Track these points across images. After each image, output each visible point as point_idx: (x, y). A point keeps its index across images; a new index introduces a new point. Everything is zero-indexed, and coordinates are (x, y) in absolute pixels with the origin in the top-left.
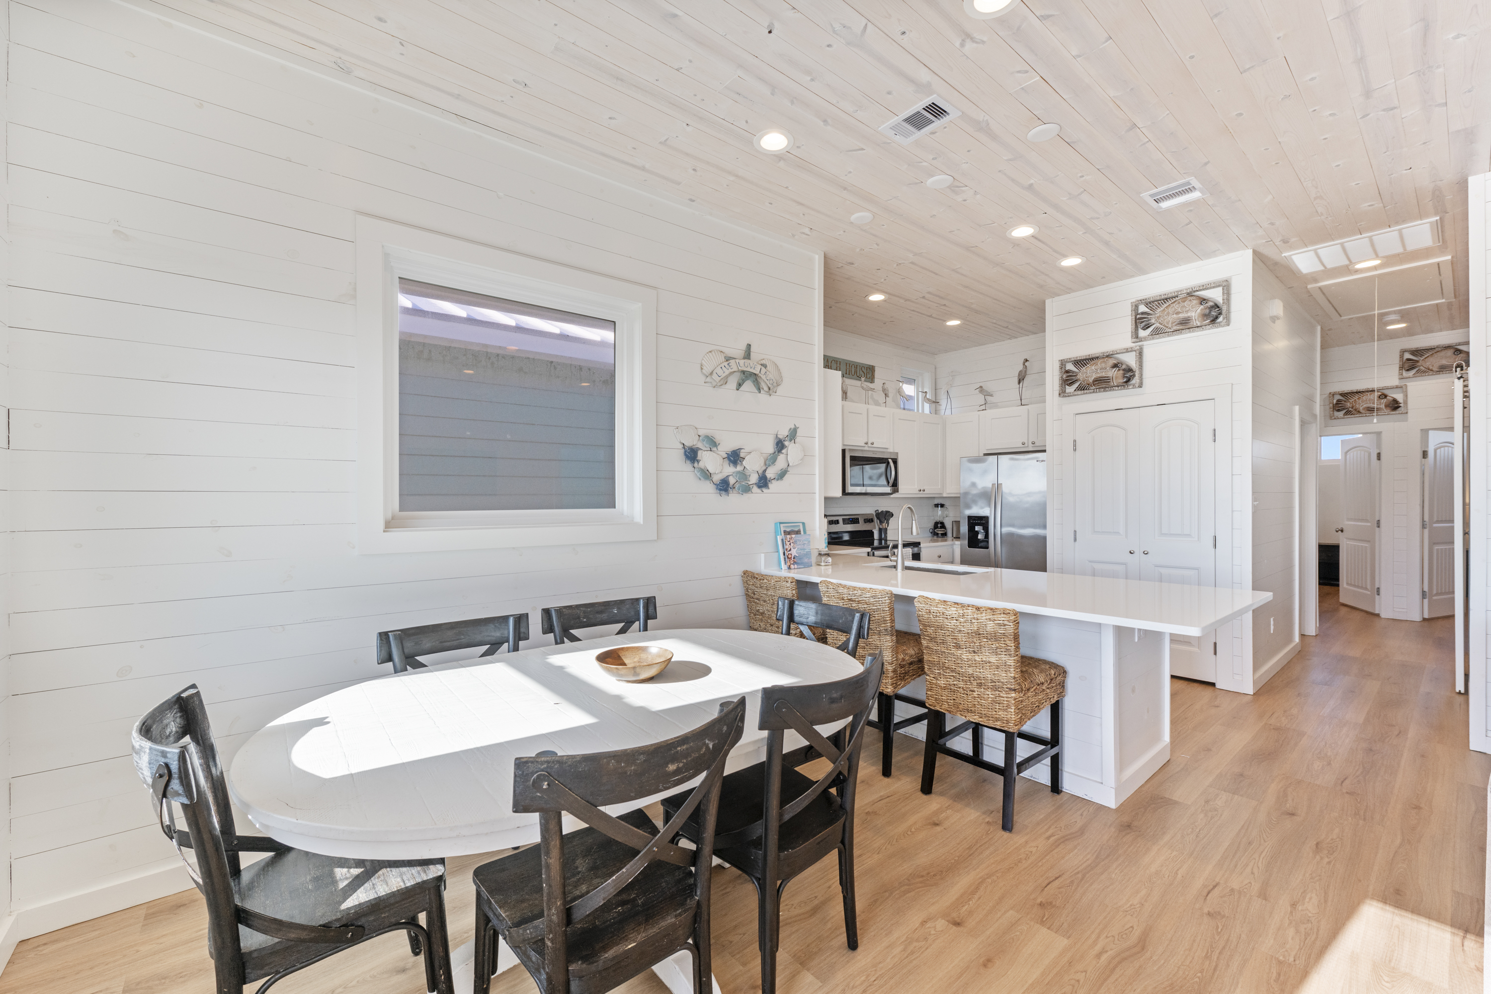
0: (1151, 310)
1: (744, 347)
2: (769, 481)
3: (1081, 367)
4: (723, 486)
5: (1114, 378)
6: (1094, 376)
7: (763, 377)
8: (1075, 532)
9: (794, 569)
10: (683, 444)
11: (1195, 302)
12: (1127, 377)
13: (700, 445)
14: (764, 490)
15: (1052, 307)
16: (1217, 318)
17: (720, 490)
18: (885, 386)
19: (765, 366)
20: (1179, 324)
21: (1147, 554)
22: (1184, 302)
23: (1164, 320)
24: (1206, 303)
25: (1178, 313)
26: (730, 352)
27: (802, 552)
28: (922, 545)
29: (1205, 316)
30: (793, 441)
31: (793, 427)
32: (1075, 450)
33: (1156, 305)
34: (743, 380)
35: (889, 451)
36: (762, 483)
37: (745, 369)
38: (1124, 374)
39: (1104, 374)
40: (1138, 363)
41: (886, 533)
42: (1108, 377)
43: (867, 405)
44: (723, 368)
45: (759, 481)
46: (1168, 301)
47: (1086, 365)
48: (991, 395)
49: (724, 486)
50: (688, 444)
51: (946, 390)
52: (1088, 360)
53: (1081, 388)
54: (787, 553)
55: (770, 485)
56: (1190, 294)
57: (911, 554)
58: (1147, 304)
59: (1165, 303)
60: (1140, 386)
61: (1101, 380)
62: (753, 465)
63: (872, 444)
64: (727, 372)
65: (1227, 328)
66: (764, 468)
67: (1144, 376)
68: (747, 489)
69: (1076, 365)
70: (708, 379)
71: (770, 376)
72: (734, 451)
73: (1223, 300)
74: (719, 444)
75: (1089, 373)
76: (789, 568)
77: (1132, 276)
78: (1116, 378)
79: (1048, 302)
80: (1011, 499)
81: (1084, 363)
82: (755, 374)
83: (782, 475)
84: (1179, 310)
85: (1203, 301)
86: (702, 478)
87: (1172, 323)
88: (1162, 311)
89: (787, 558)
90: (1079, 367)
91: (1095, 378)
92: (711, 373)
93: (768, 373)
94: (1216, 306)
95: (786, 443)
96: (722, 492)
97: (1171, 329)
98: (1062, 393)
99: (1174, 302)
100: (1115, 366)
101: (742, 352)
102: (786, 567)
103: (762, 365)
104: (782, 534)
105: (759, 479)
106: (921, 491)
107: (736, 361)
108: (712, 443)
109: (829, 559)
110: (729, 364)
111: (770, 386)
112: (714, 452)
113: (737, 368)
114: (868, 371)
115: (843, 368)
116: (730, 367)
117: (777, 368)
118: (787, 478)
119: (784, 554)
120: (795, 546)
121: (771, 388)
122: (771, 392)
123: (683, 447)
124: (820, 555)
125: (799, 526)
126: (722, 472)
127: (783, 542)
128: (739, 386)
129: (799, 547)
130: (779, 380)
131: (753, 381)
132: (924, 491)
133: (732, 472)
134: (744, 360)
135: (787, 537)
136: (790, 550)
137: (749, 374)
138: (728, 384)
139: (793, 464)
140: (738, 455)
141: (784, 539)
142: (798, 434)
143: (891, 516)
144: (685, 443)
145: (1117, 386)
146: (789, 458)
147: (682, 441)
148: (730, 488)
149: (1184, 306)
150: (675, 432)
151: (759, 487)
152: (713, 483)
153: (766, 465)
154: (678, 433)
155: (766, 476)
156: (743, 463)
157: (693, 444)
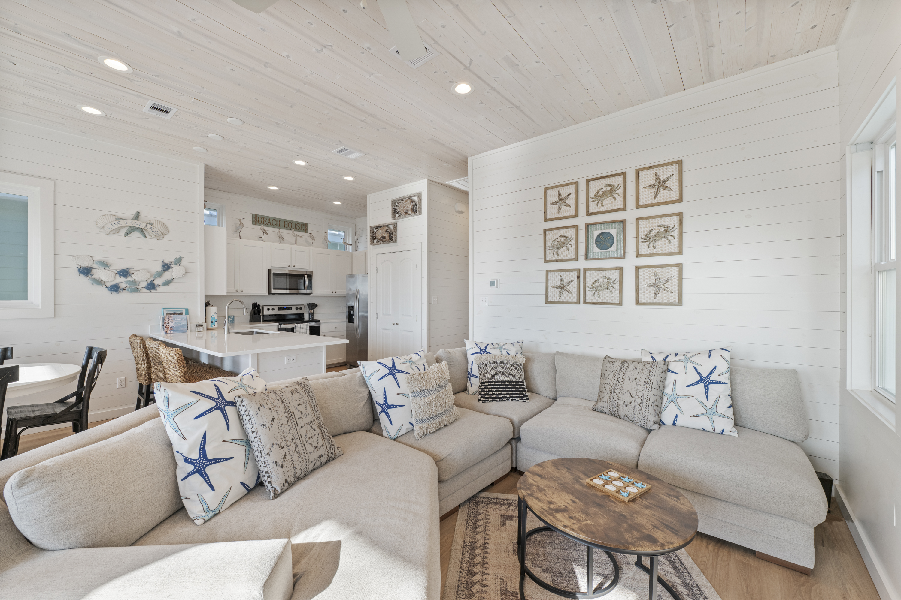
0: (398, 205)
1: (133, 213)
2: (157, 286)
4: (113, 289)
5: (386, 237)
7: (150, 230)
8: (377, 314)
9: (170, 333)
11: (411, 202)
12: (391, 237)
13: (95, 266)
14: (152, 291)
15: (371, 199)
16: (416, 210)
17: (111, 291)
19: (152, 224)
21: (398, 325)
22: (407, 202)
23: (402, 210)
24: (414, 203)
25: (405, 207)
26: (120, 215)
27: (179, 325)
29: (413, 209)
30: (179, 265)
31: (178, 257)
32: (377, 272)
33: (399, 202)
34: (130, 231)
36: (150, 287)
37: (131, 225)
38: (390, 235)
39: (384, 235)
40: (395, 230)
41: (313, 315)
43: (295, 245)
44: (113, 224)
49: (115, 288)
50: (84, 265)
52: (379, 227)
53: (378, 242)
54: (165, 325)
55: (157, 288)
56: (409, 198)
57: (309, 326)
58: (396, 202)
59: (402, 201)
60: (396, 242)
61: (383, 238)
62: (140, 277)
63: (294, 266)
64: (116, 227)
65: (420, 216)
66: (152, 279)
67: (397, 237)
68: (135, 290)
69: (375, 230)
70: (102, 230)
71: (155, 229)
72: (123, 270)
73: (419, 202)
74: (110, 266)
75: (380, 234)
76: (166, 333)
79: (368, 196)
80: (360, 297)
81: (378, 229)
82: (141, 229)
83: (167, 283)
84: (405, 205)
86: (94, 284)
87: (404, 212)
88: (401, 206)
89: (165, 327)
91: (381, 237)
93: (153, 228)
94: (416, 205)
95: (172, 266)
96: (113, 292)
97: (403, 215)
98: (372, 243)
99: (405, 201)
100: (387, 231)
101: (132, 216)
102: (164, 332)
103: (149, 223)
104: (165, 314)
105: (148, 285)
106: (334, 293)
107: (125, 221)
108: (105, 265)
109: (201, 328)
110: (119, 223)
111: (156, 235)
112: (107, 270)
113: (127, 225)
114: (302, 226)
115: (282, 224)
116: (120, 224)
117: (164, 226)
118: (171, 285)
119: (163, 325)
120: (173, 321)
121: (157, 236)
122: (158, 238)
123: (79, 267)
124: (197, 326)
125: (182, 310)
126: (114, 281)
127: (163, 319)
128: (127, 234)
129: (177, 321)
130: (166, 232)
131: (140, 232)
132: (335, 292)
133: (122, 281)
134: (132, 221)
135: (168, 316)
136: (169, 323)
137: (137, 229)
138: (118, 233)
139: (177, 277)
140: (127, 272)
141: (165, 317)
142: (182, 261)
143: (316, 306)
144: (81, 265)
145: (388, 241)
146: (173, 274)
147: (78, 264)
148: (121, 290)
149: (406, 204)
150: (72, 259)
151: (148, 289)
152: (107, 287)
153: (153, 277)
154: (74, 259)
155: (154, 284)
156: (133, 276)
157: (87, 266)
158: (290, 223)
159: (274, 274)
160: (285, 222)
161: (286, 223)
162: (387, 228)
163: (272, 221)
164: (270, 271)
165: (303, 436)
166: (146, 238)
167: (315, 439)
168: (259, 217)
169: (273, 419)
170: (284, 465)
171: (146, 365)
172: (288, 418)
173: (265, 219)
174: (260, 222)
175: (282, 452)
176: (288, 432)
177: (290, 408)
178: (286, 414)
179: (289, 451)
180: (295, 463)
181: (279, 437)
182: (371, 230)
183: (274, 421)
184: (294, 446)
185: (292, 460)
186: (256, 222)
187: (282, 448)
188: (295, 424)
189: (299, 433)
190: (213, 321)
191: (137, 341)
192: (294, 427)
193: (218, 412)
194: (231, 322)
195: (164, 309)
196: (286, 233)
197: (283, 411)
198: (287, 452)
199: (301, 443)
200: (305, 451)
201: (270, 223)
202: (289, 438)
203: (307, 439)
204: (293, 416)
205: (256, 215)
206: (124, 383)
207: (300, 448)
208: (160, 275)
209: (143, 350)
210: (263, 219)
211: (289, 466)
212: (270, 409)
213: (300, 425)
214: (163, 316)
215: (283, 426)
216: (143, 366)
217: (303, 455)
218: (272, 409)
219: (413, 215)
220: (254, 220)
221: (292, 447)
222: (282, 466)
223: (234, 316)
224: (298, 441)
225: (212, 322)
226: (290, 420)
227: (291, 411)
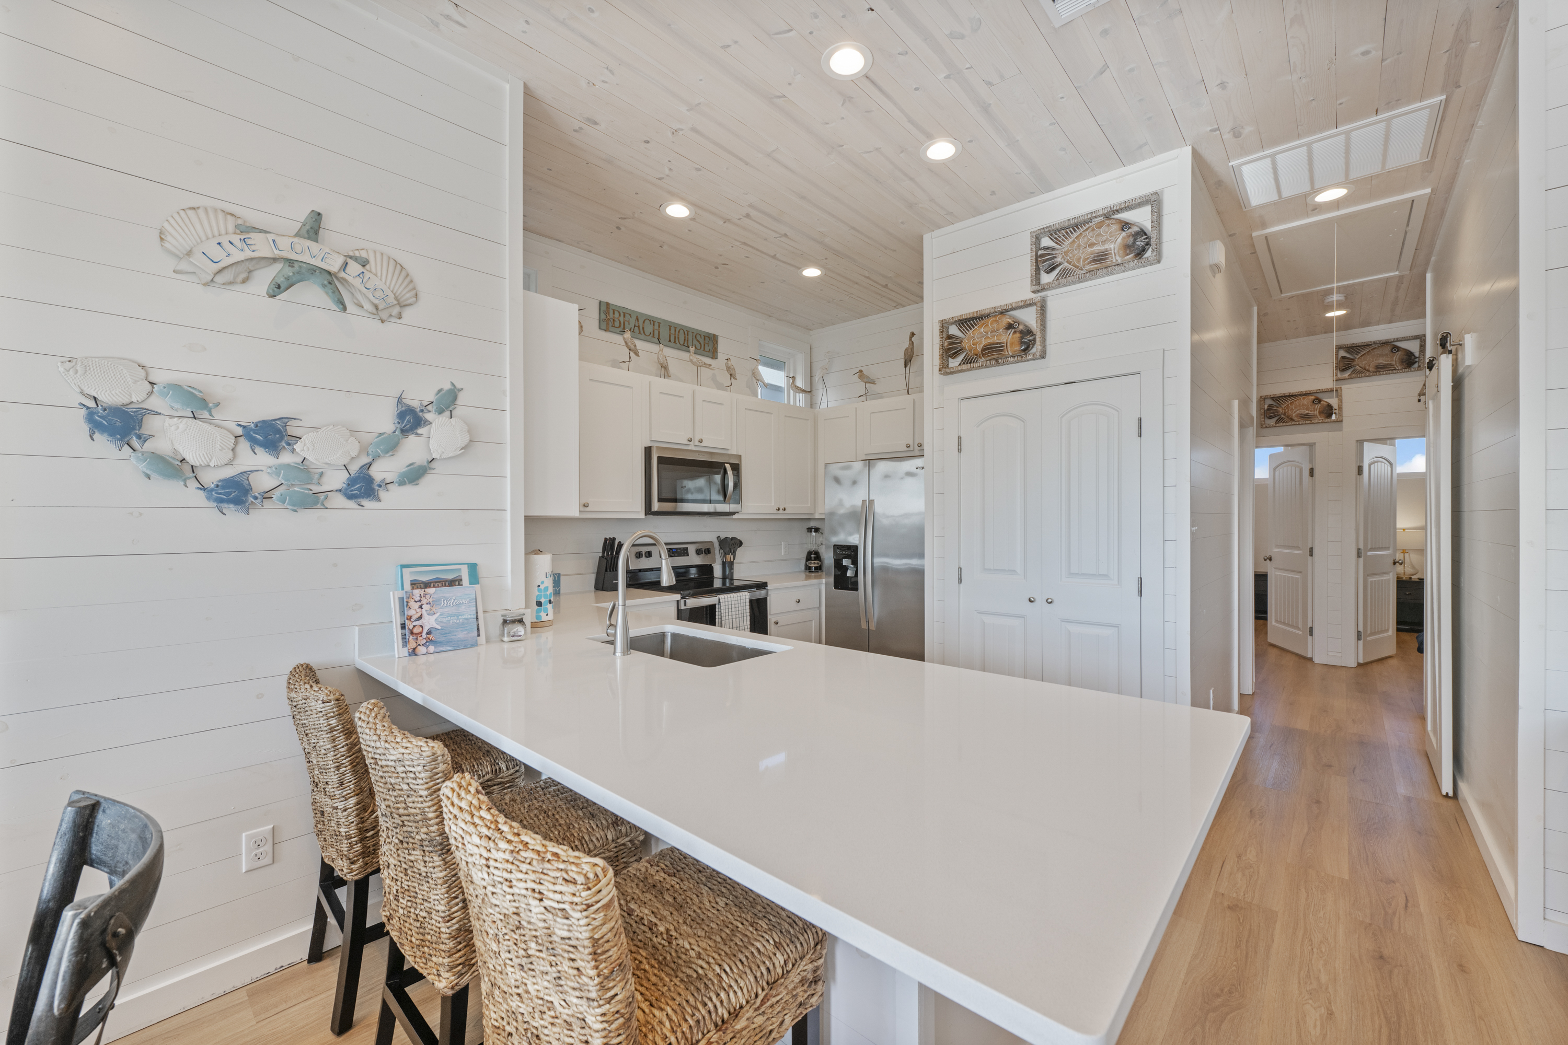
0: (1056, 243)
1: (302, 214)
2: (380, 486)
3: (967, 330)
5: (1008, 344)
6: (984, 342)
7: (357, 282)
8: (960, 569)
9: (427, 653)
10: (95, 398)
11: (1115, 227)
12: (1025, 343)
13: (155, 403)
14: (366, 503)
15: (932, 245)
16: (1144, 250)
17: (221, 501)
18: (729, 363)
19: (363, 263)
20: (1093, 261)
21: (1050, 603)
22: (1100, 228)
23: (1074, 256)
24: (1129, 228)
25: (1092, 245)
26: (253, 218)
27: (451, 620)
28: (769, 587)
29: (1128, 248)
30: (447, 413)
31: (447, 387)
32: (960, 451)
33: (1064, 236)
35: (729, 452)
36: (359, 489)
37: (293, 256)
38: (1022, 338)
39: (995, 340)
40: (1039, 321)
41: (731, 568)
42: (1000, 343)
43: (699, 386)
44: (227, 245)
45: (348, 485)
46: (1078, 228)
47: (974, 327)
48: (874, 383)
50: (112, 396)
51: (821, 375)
52: (976, 320)
53: (967, 361)
54: (410, 625)
55: (382, 494)
56: (1107, 216)
57: (748, 601)
58: (1051, 235)
59: (1075, 231)
60: (1043, 356)
61: (991, 348)
63: (701, 441)
64: (238, 256)
65: (1158, 265)
66: (365, 460)
67: (1048, 342)
69: (961, 327)
70: (183, 266)
71: (374, 282)
72: (264, 422)
73: (1152, 222)
74: (217, 405)
75: (976, 338)
77: (1032, 194)
78: (1012, 344)
79: (927, 238)
80: (885, 522)
81: (971, 324)
82: (329, 273)
84: (1094, 240)
85: (1125, 225)
86: (153, 475)
87: (1084, 261)
88: (1071, 243)
89: (409, 632)
90: (964, 330)
91: (984, 346)
92: (189, 253)
93: (367, 275)
94: (1142, 232)
95: (429, 416)
96: (225, 505)
97: (1082, 270)
98: (944, 369)
99: (1087, 229)
100: (1010, 326)
101: (294, 224)
102: (405, 652)
103: (355, 259)
104: (408, 586)
105: (351, 482)
106: (781, 510)
107: (270, 237)
109: (520, 629)
110: (249, 242)
111: (376, 302)
112: (203, 420)
113: (276, 252)
114: (706, 342)
115: (665, 333)
116: (253, 248)
117: (404, 274)
118: (427, 481)
119: (403, 626)
120: (434, 609)
121: (381, 307)
122: (384, 315)
123: (92, 404)
124: (505, 622)
125: (460, 570)
126: (230, 463)
127: (404, 604)
128: (277, 289)
129: (446, 610)
130: (408, 295)
131: (324, 286)
132: (785, 510)
133: (258, 463)
134: (296, 240)
135: (417, 592)
136: (421, 617)
137: (314, 270)
138: (244, 281)
139: (444, 456)
140: (278, 431)
141: (410, 596)
142: (459, 402)
143: (740, 543)
144: (99, 397)
145: (1013, 357)
146: (433, 444)
147: (87, 391)
148: (256, 498)
149: (1099, 235)
150: (61, 369)
151: (350, 497)
152: (203, 488)
153: (368, 454)
154: (71, 372)
155: (370, 476)
156: (298, 447)
157: (126, 400)
158: (682, 331)
159: (661, 460)
160: (670, 326)
161: (673, 329)
162: (1006, 320)
163: (644, 322)
164: (648, 451)
166: (344, 309)
168: (614, 311)
171: (353, 801)
173: (627, 317)
174: (617, 324)
182: (942, 332)
186: (607, 324)
190: (543, 600)
191: (320, 705)
195: (403, 566)
196: (673, 356)
201: (639, 327)
205: (608, 304)
206: (268, 848)
209: (341, 741)
210: (624, 316)
214: (400, 593)
216: (341, 806)
219: (1132, 264)
220: (603, 316)
225: (539, 604)
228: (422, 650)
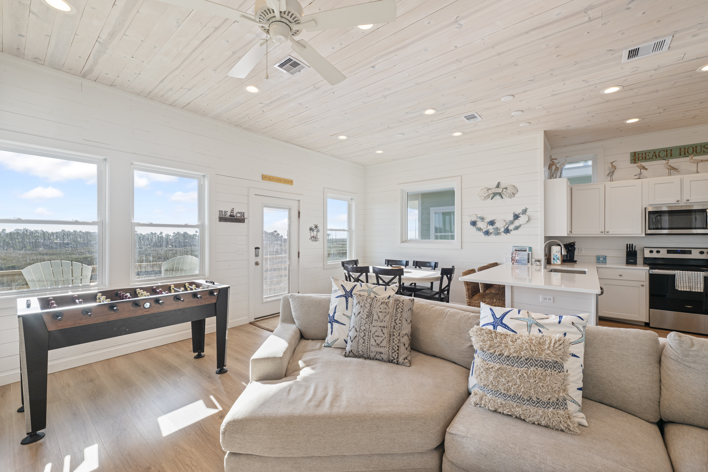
1: (496, 184)
7: (505, 193)
9: (516, 264)
13: (478, 220)
14: (508, 234)
17: (485, 234)
26: (490, 187)
27: (522, 258)
30: (524, 214)
31: (524, 208)
34: (494, 196)
36: (506, 231)
37: (495, 192)
44: (485, 193)
49: (487, 233)
50: (473, 220)
55: (511, 232)
62: (500, 225)
64: (487, 195)
66: (507, 226)
68: (498, 234)
70: (481, 198)
71: (509, 191)
72: (491, 221)
74: (485, 219)
76: (513, 264)
82: (500, 193)
83: (517, 228)
86: (477, 231)
89: (512, 259)
92: (481, 196)
93: (507, 190)
95: (520, 215)
101: (495, 186)
102: (511, 263)
103: (504, 188)
104: (514, 250)
105: (505, 230)
107: (492, 190)
108: (482, 219)
109: (538, 263)
110: (489, 192)
111: (509, 195)
112: (483, 222)
113: (493, 192)
115: (676, 152)
117: (515, 188)
118: (520, 229)
119: (512, 258)
120: (518, 256)
123: (471, 221)
125: (526, 248)
126: (486, 228)
127: (512, 254)
128: (492, 198)
129: (521, 256)
130: (516, 192)
131: (499, 195)
133: (490, 228)
134: (495, 189)
135: (515, 252)
136: (515, 257)
137: (497, 193)
138: (488, 198)
139: (523, 224)
140: (493, 222)
142: (527, 211)
146: (521, 221)
147: (471, 219)
148: (490, 234)
151: (505, 233)
152: (483, 232)
154: (470, 217)
155: (508, 229)
156: (496, 225)
157: (475, 220)
158: (691, 148)
159: (650, 212)
160: (680, 148)
161: (683, 149)
163: (660, 152)
164: (648, 209)
165: (372, 332)
166: (503, 198)
167: (381, 339)
168: (639, 154)
169: (360, 313)
170: (353, 341)
172: (368, 316)
173: (648, 154)
174: (641, 158)
175: (356, 334)
176: (364, 324)
177: (373, 311)
178: (368, 314)
179: (359, 335)
180: (359, 344)
181: (358, 324)
183: (360, 314)
184: (364, 334)
185: (358, 342)
186: (636, 160)
187: (357, 331)
188: (370, 322)
189: (370, 329)
192: (369, 323)
193: (344, 298)
194: (602, 261)
195: (513, 247)
196: (680, 161)
197: (367, 311)
198: (358, 336)
199: (368, 336)
200: (369, 342)
201: (655, 156)
202: (363, 328)
203: (374, 336)
204: (372, 317)
205: (635, 153)
207: (366, 338)
208: (512, 222)
210: (645, 153)
211: (355, 343)
212: (361, 307)
213: (373, 324)
214: (513, 252)
215: (362, 319)
217: (367, 343)
218: (362, 307)
220: (633, 158)
221: (362, 334)
222: (352, 342)
223: (606, 257)
224: (367, 333)
225: (554, 259)
226: (368, 318)
227: (372, 314)
228: (515, 263)
